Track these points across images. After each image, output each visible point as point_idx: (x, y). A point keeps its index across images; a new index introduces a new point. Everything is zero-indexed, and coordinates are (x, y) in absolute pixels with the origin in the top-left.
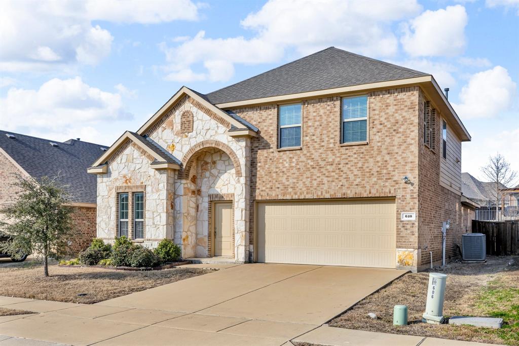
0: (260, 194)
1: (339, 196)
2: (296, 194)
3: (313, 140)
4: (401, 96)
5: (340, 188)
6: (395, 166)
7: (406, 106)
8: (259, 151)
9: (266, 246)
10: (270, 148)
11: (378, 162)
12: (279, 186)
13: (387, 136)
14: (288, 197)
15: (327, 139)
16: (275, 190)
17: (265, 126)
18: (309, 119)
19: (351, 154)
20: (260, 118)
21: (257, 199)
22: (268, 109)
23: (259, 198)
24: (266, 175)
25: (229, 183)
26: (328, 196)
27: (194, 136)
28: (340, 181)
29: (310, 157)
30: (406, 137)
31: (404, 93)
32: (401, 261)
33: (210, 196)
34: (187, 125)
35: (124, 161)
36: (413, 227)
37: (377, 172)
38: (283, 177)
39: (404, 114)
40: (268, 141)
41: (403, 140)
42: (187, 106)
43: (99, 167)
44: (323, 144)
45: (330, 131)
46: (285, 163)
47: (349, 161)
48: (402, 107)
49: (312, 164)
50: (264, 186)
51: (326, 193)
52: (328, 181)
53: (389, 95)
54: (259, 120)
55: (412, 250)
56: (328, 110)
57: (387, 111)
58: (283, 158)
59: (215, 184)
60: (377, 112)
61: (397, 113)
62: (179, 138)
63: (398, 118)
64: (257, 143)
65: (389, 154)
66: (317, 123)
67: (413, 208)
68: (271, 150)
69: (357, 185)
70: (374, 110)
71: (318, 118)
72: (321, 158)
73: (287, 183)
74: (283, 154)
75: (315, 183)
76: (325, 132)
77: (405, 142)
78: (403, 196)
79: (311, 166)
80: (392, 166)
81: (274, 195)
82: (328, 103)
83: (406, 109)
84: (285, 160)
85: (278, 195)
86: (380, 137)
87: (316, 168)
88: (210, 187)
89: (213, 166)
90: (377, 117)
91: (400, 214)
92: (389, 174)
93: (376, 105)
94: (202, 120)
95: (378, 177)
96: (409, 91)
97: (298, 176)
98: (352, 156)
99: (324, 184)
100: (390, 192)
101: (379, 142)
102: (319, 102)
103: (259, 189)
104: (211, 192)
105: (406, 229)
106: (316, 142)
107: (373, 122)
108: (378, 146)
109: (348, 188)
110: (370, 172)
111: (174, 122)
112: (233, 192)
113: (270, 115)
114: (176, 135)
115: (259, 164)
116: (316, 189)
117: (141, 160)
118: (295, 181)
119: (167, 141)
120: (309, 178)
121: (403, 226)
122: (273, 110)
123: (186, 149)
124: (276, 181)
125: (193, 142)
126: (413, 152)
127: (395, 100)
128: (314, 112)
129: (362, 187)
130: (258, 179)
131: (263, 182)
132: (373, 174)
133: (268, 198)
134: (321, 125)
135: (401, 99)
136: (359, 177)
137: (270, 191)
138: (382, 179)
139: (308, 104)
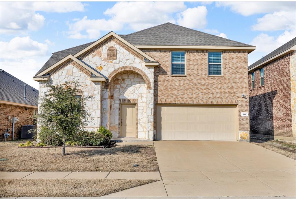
0: (160, 100)
1: (208, 103)
2: (183, 101)
3: (193, 72)
4: (240, 54)
5: (208, 99)
6: (237, 89)
7: (242, 60)
8: (160, 75)
9: (162, 130)
10: (166, 74)
11: (228, 86)
12: (173, 96)
13: (233, 74)
14: (179, 103)
15: (201, 72)
16: (170, 98)
17: (163, 61)
18: (190, 61)
19: (214, 81)
20: (160, 57)
21: (158, 103)
22: (166, 52)
23: (159, 102)
24: (164, 89)
25: (134, 93)
26: (202, 103)
27: (117, 63)
28: (209, 95)
29: (191, 81)
30: (242, 75)
31: (241, 53)
32: (241, 137)
33: (120, 100)
34: (112, 55)
35: (64, 74)
36: (247, 120)
37: (229, 91)
38: (175, 91)
39: (241, 64)
40: (165, 70)
41: (241, 76)
42: (112, 43)
43: (43, 76)
44: (199, 74)
45: (202, 68)
46: (176, 83)
47: (214, 85)
48: (240, 60)
49: (192, 85)
50: (163, 96)
51: (201, 101)
52: (202, 95)
53: (234, 53)
54: (160, 58)
55: (247, 131)
56: (201, 57)
57: (233, 61)
58: (175, 81)
59: (124, 93)
60: (227, 61)
61: (237, 63)
62: (106, 63)
63: (238, 65)
64: (158, 70)
65: (234, 82)
66: (195, 63)
67: (247, 110)
68: (167, 75)
69: (218, 97)
70: (226, 60)
71: (196, 61)
72: (198, 82)
73: (178, 95)
74: (175, 78)
75: (194, 95)
76: (200, 68)
77: (242, 77)
78: (242, 104)
79: (192, 86)
80: (236, 89)
81: (169, 101)
82: (202, 53)
83: (242, 61)
84: (176, 82)
85: (172, 101)
86: (229, 74)
87: (195, 87)
88: (121, 95)
89: (123, 81)
90: (227, 64)
91: (240, 113)
92: (234, 92)
93: (227, 57)
94: (123, 53)
95: (229, 94)
96: (243, 53)
97: (184, 91)
98: (215, 82)
99: (199, 96)
100: (235, 102)
101: (229, 76)
102: (196, 52)
103: (160, 97)
104: (121, 97)
105: (244, 121)
106: (194, 73)
107: (226, 66)
108: (228, 78)
109: (213, 99)
110: (225, 91)
111: (102, 52)
112: (137, 98)
113: (167, 55)
114: (103, 60)
115: (159, 83)
116: (195, 99)
117: (80, 74)
118: (182, 93)
119: (96, 64)
120: (190, 92)
121: (242, 119)
122: (168, 53)
123: (111, 70)
124: (171, 93)
125: (117, 66)
126: (246, 82)
127: (236, 56)
128: (193, 57)
129: (221, 99)
130: (159, 91)
131: (163, 93)
132: (226, 92)
133: (166, 103)
134: (197, 65)
135: (239, 56)
136: (219, 94)
137: (167, 98)
138: (231, 95)
139: (190, 52)
